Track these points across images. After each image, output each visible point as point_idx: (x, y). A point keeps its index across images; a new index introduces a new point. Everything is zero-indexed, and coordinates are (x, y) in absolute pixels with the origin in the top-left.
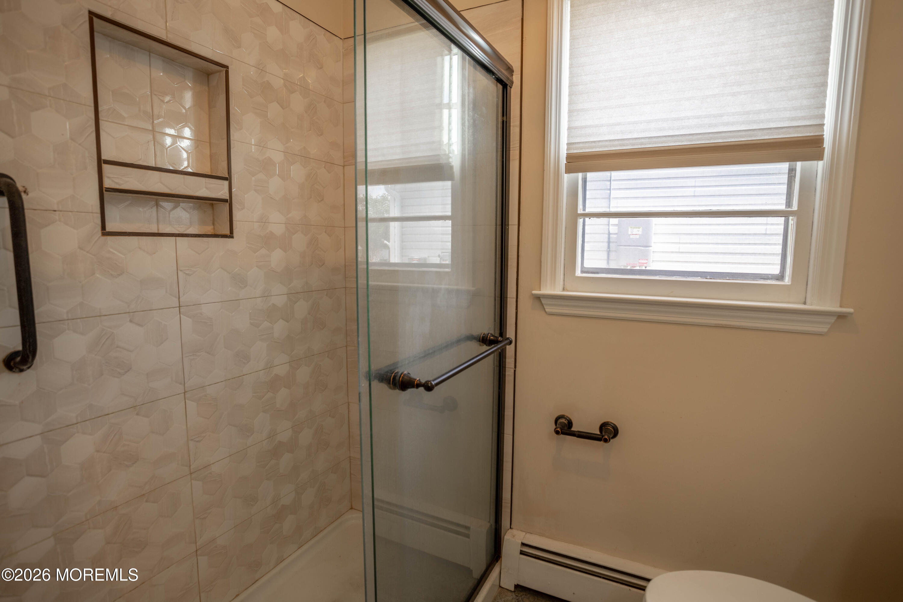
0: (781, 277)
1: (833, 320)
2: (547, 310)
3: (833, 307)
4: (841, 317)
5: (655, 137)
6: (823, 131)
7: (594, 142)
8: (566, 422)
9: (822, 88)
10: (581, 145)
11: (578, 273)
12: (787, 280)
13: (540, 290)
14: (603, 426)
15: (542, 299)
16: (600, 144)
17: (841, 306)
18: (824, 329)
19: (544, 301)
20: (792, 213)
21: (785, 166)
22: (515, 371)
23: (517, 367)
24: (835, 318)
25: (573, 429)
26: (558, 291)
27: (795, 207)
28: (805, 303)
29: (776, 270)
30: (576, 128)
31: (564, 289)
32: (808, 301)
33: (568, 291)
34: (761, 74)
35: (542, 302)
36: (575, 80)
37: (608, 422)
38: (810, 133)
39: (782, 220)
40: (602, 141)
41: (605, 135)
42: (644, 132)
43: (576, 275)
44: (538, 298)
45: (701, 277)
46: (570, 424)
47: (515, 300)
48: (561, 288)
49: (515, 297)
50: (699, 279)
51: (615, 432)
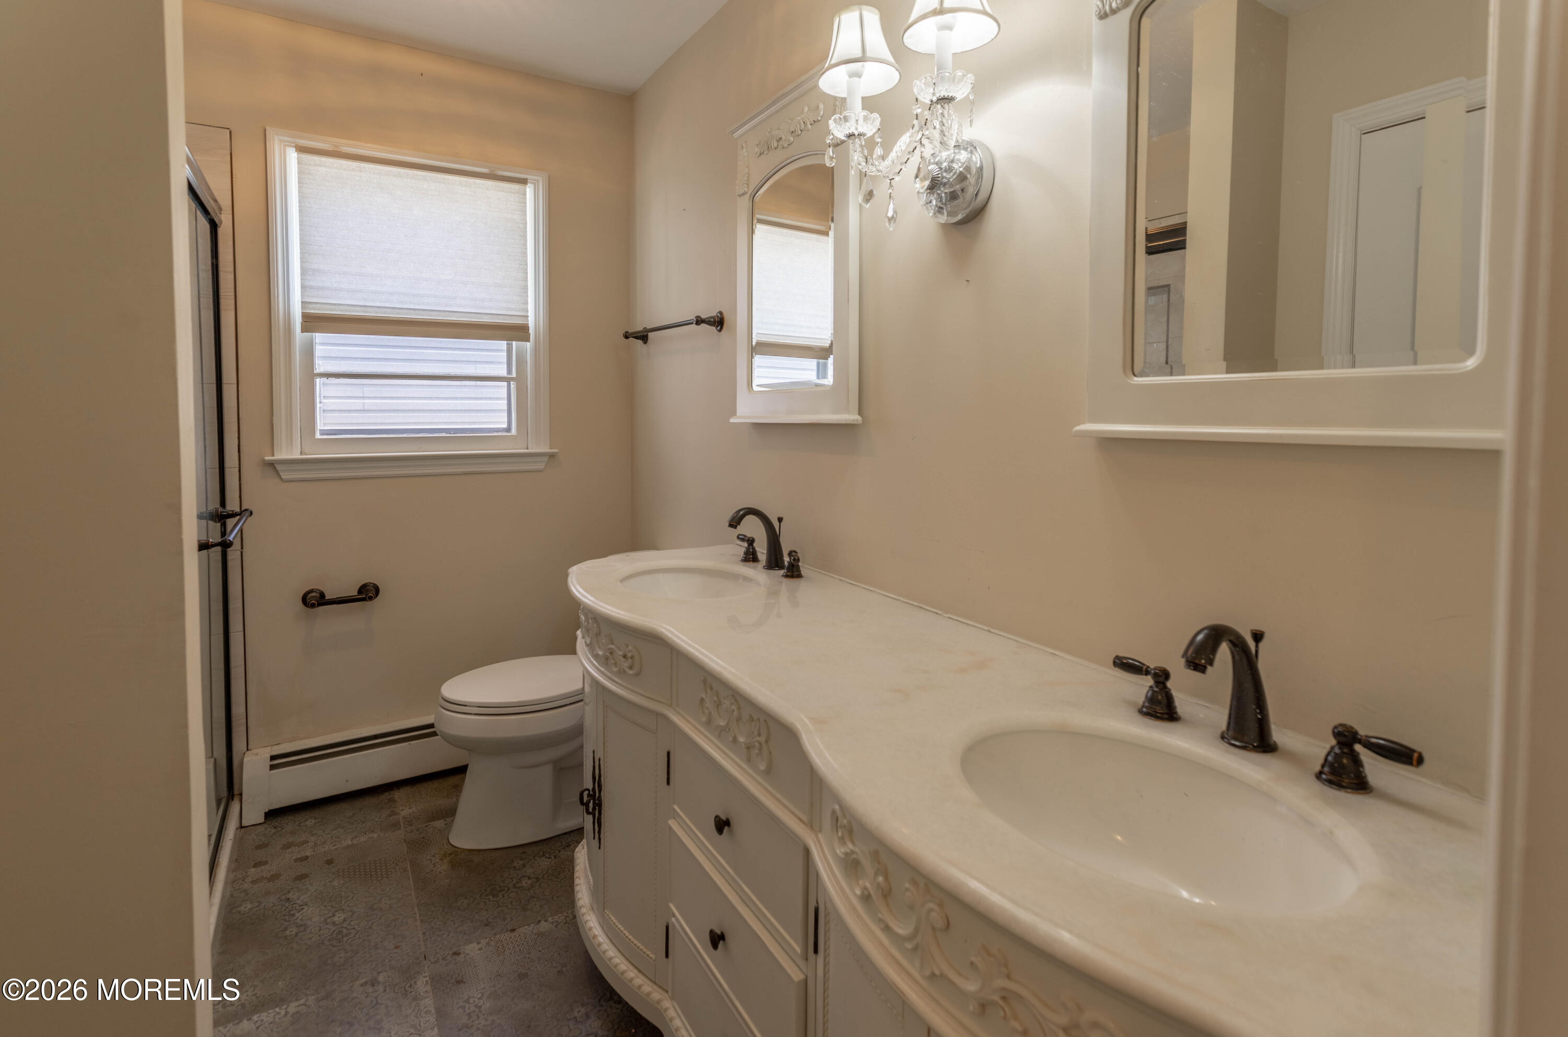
0: (508, 429)
1: (546, 459)
2: (283, 477)
3: (544, 448)
4: (552, 456)
5: (398, 308)
6: (528, 321)
7: (335, 304)
8: (318, 595)
9: (525, 290)
10: (319, 306)
11: (318, 436)
12: (514, 431)
13: (273, 456)
14: (363, 589)
15: (277, 466)
16: (341, 307)
17: (551, 449)
18: (541, 466)
19: (279, 467)
20: (512, 379)
21: (503, 344)
22: (242, 552)
23: (244, 548)
24: (548, 457)
25: (326, 598)
26: (296, 455)
27: (514, 375)
28: (527, 449)
29: (505, 426)
30: (311, 287)
31: (301, 453)
32: (529, 446)
33: (306, 454)
34: (483, 270)
35: (278, 469)
36: (308, 238)
37: (366, 583)
38: (520, 321)
39: (505, 384)
40: (343, 305)
41: (346, 299)
42: (386, 302)
43: (316, 437)
44: (272, 465)
45: (446, 433)
46: (322, 595)
47: (237, 469)
48: (299, 453)
49: (237, 466)
50: (444, 435)
51: (377, 590)
